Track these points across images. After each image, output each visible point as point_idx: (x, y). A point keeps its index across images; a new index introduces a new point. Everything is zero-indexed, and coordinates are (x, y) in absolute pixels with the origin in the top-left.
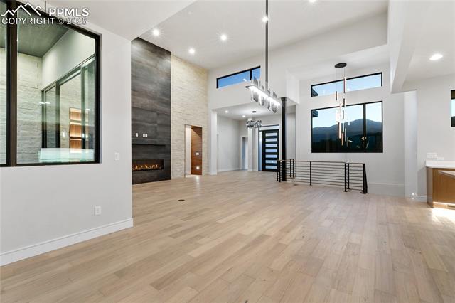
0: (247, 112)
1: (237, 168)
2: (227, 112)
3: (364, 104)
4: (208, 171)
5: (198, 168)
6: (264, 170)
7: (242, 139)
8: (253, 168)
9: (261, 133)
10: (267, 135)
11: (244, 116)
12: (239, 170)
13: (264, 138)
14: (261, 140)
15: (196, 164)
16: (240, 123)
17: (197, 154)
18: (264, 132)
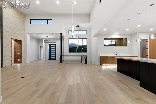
0: (44, 36)
1: (38, 59)
2: (35, 35)
3: (83, 39)
4: (25, 61)
5: (19, 60)
6: (50, 59)
7: (40, 47)
8: (45, 59)
9: (49, 45)
10: (51, 46)
11: (42, 38)
12: (38, 60)
13: (50, 47)
14: (49, 48)
15: (18, 58)
16: (39, 41)
17: (19, 53)
18: (50, 45)
